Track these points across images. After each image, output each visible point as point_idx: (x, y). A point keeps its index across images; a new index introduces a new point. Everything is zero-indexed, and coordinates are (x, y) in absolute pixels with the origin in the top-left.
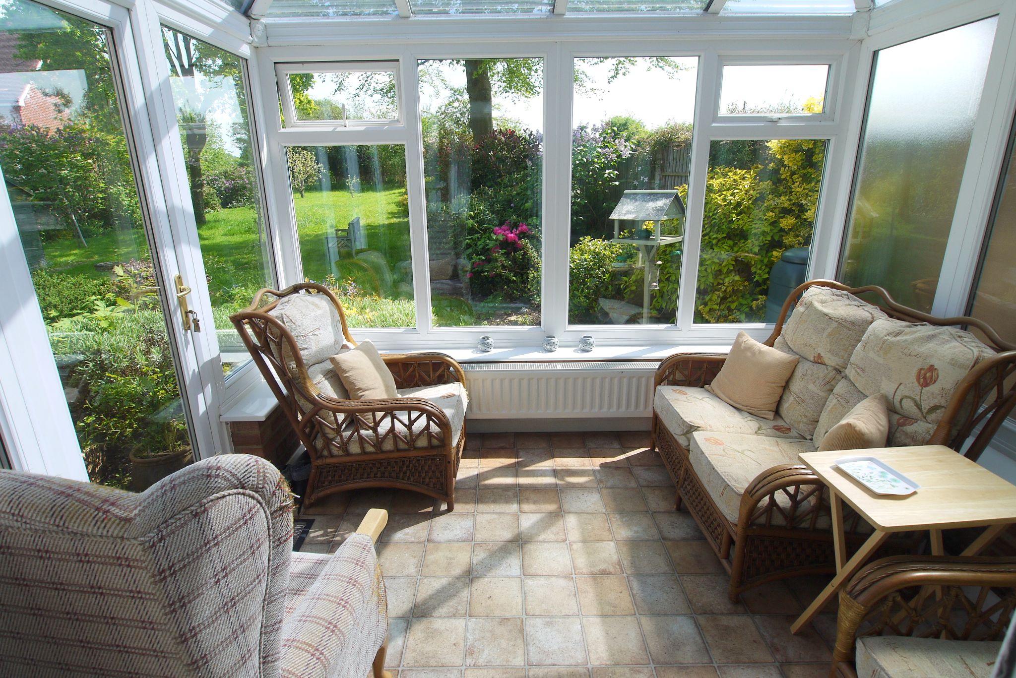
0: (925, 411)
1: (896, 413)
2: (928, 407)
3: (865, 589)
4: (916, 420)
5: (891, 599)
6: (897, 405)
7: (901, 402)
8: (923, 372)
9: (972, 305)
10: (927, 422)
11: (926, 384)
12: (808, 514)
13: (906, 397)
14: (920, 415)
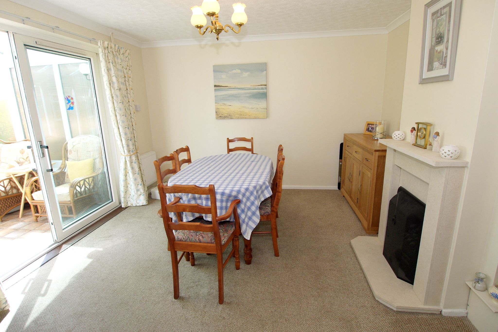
0: (25, 159)
1: (19, 163)
2: (26, 158)
3: (28, 184)
4: (25, 162)
5: (33, 184)
6: (19, 161)
7: (19, 160)
8: (21, 151)
9: (23, 125)
10: (27, 161)
11: (23, 153)
12: (10, 190)
13: (20, 158)
14: (25, 161)
